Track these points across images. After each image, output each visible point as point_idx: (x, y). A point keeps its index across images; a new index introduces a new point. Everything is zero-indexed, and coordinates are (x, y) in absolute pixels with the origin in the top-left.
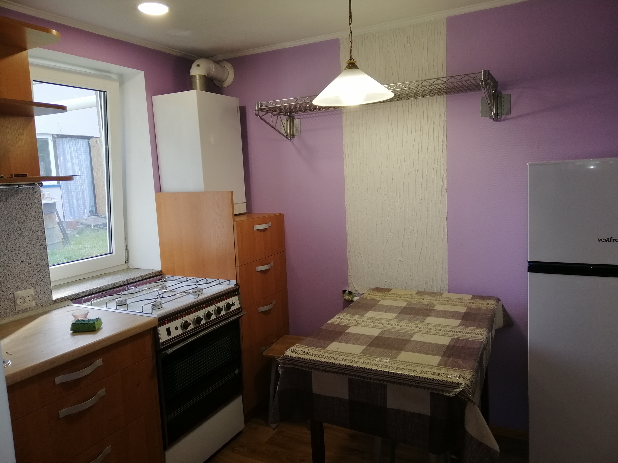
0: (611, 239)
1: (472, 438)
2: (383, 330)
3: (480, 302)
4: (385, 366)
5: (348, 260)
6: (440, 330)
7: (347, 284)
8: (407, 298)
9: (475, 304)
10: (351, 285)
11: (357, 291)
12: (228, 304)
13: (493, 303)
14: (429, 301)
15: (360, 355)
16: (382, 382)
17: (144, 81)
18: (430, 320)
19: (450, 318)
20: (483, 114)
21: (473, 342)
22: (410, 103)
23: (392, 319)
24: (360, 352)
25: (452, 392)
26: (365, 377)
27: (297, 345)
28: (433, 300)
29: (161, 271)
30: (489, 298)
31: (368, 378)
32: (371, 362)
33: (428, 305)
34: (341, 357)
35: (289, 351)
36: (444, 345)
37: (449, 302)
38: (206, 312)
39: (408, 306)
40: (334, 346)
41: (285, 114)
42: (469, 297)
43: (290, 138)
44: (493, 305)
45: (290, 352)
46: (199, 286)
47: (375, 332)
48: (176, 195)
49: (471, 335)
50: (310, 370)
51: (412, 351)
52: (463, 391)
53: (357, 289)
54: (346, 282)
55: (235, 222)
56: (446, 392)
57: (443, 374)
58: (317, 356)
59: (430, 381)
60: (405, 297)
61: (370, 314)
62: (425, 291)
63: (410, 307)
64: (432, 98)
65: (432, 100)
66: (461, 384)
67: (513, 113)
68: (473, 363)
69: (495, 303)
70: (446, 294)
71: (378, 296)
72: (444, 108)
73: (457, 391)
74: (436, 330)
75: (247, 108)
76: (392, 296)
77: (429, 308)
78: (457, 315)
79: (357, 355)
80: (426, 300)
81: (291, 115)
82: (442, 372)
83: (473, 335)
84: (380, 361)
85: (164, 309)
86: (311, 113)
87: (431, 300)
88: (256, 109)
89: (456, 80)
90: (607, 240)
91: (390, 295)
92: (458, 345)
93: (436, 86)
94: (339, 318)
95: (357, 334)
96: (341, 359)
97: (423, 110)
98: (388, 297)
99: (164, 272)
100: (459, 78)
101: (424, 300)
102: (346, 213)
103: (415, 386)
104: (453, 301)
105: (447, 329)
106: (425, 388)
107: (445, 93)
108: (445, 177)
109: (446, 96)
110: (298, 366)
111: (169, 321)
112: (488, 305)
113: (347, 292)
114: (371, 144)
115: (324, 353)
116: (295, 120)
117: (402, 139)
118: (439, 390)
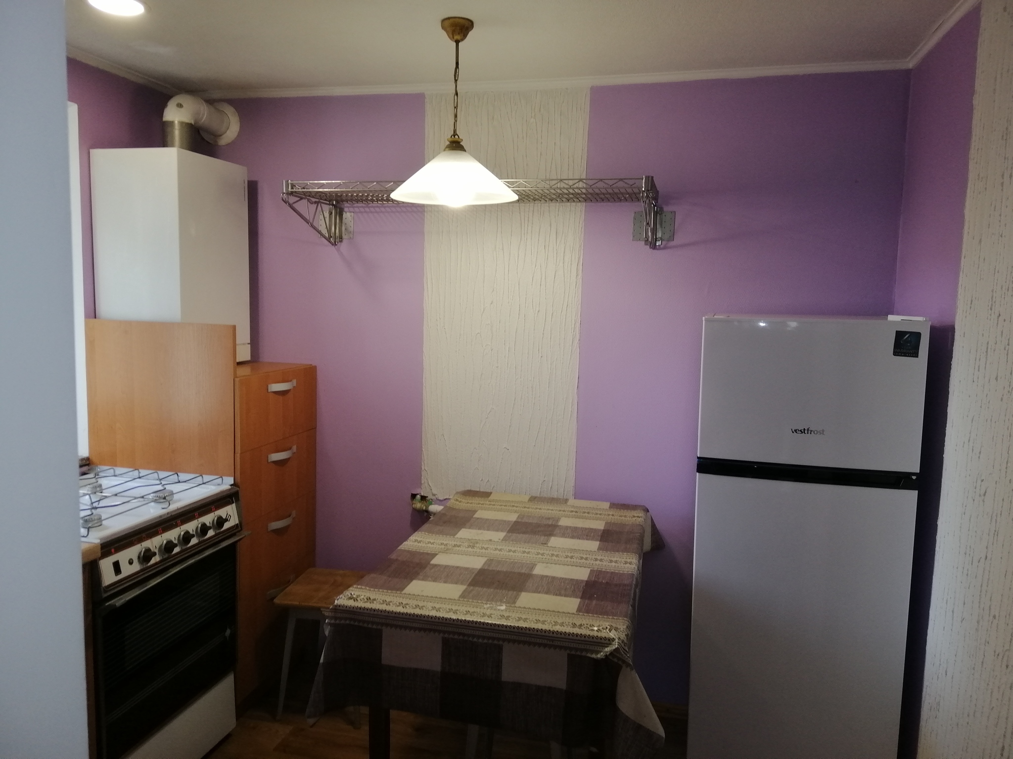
0: (808, 430)
1: (627, 719)
2: (488, 559)
3: (622, 514)
4: (500, 617)
5: (423, 446)
6: (572, 557)
7: (419, 484)
8: (517, 507)
9: (616, 517)
10: (426, 484)
11: (434, 495)
12: (220, 518)
13: (640, 515)
14: (550, 511)
15: (459, 600)
16: (496, 642)
17: (77, 121)
18: (556, 542)
19: (583, 539)
20: (635, 238)
21: (621, 575)
22: (531, 209)
23: (499, 541)
24: (458, 596)
25: (601, 652)
26: (469, 635)
27: (354, 586)
28: (556, 510)
29: (88, 459)
30: (634, 507)
31: (474, 636)
32: (478, 610)
33: (549, 519)
34: (430, 605)
35: (343, 597)
36: (582, 581)
37: (579, 514)
38: (182, 533)
39: (520, 520)
40: (416, 587)
41: (328, 202)
42: (606, 505)
43: (335, 242)
44: (640, 519)
45: (346, 599)
46: (168, 487)
47: (477, 563)
48: (128, 327)
49: (617, 565)
50: (379, 627)
51: (536, 591)
52: (616, 649)
53: (435, 492)
54: (417, 480)
55: (237, 377)
56: (592, 652)
57: (586, 625)
58: (407, 606)
59: (569, 637)
60: (513, 506)
61: (464, 533)
62: (541, 496)
63: (523, 521)
64: (563, 204)
65: (564, 207)
66: (613, 640)
67: (677, 241)
68: (626, 608)
69: (643, 515)
70: (572, 502)
71: (471, 503)
72: (581, 222)
73: (608, 649)
74: (567, 557)
75: (260, 185)
76: (494, 503)
77: (550, 523)
78: (592, 534)
79: (455, 600)
80: (545, 511)
81: (338, 205)
82: (584, 622)
83: (619, 565)
84: (491, 608)
85: (107, 528)
86: (374, 205)
87: (552, 510)
88: (284, 191)
89: (606, 186)
90: (803, 431)
91: (490, 503)
92: (600, 580)
93: (576, 190)
94: (416, 541)
95: (448, 566)
96: (430, 608)
97: (550, 222)
98: (487, 506)
99: (94, 459)
100: (611, 182)
101: (543, 511)
102: (424, 370)
103: (545, 646)
104: (584, 513)
105: (582, 555)
106: (561, 647)
107: (583, 200)
108: (578, 325)
109: (584, 203)
110: (359, 621)
111: (118, 550)
112: (634, 519)
113: (418, 496)
114: (469, 264)
115: (401, 599)
116: (344, 213)
117: (517, 262)
118: (582, 650)
